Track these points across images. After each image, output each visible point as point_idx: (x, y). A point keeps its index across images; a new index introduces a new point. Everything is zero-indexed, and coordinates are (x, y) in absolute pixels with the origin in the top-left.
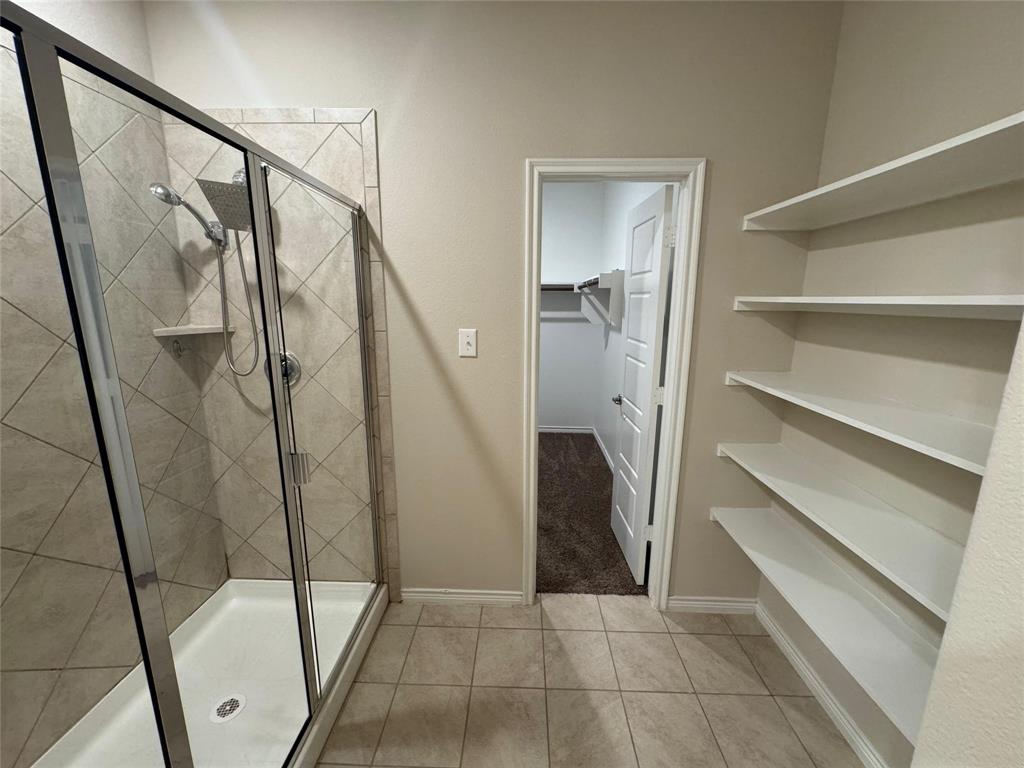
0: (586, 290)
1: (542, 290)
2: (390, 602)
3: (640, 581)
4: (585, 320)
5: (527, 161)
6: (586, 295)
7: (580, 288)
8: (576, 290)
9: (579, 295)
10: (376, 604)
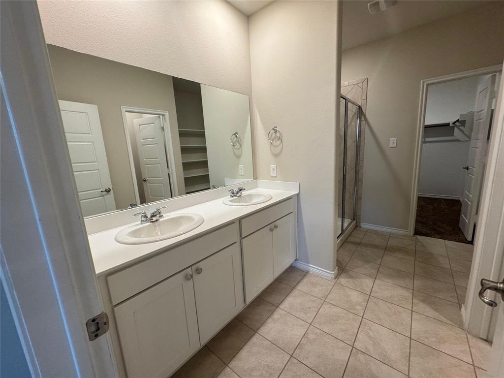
0: (457, 124)
1: (425, 127)
2: (356, 227)
3: (470, 239)
4: (458, 140)
5: (422, 81)
6: (458, 127)
7: (454, 123)
8: (451, 125)
9: (454, 127)
10: (351, 226)
